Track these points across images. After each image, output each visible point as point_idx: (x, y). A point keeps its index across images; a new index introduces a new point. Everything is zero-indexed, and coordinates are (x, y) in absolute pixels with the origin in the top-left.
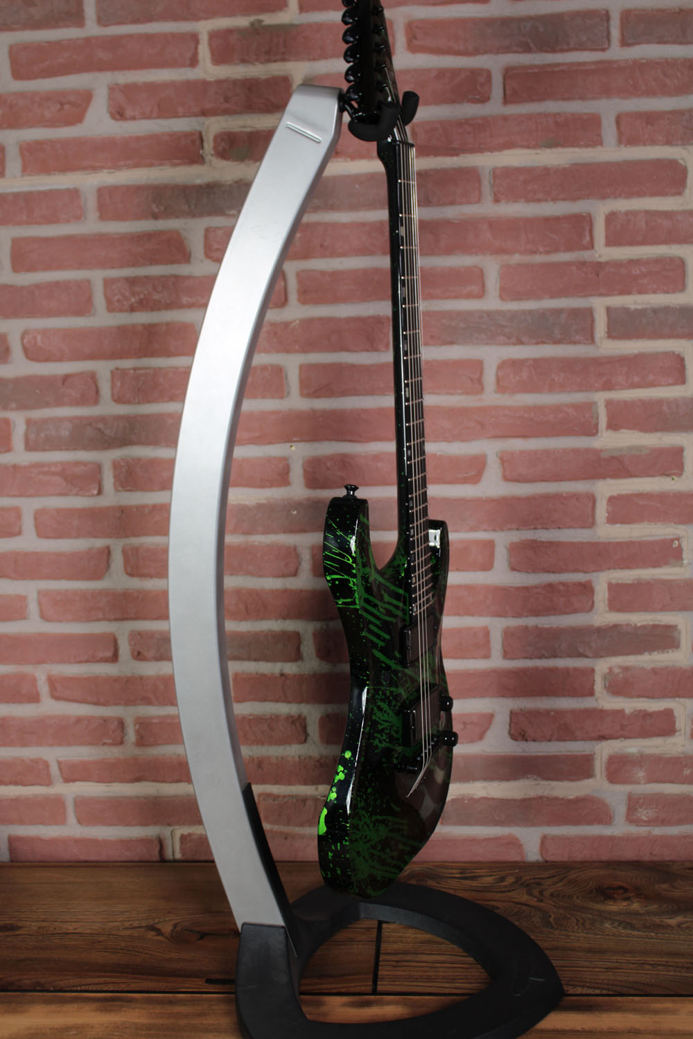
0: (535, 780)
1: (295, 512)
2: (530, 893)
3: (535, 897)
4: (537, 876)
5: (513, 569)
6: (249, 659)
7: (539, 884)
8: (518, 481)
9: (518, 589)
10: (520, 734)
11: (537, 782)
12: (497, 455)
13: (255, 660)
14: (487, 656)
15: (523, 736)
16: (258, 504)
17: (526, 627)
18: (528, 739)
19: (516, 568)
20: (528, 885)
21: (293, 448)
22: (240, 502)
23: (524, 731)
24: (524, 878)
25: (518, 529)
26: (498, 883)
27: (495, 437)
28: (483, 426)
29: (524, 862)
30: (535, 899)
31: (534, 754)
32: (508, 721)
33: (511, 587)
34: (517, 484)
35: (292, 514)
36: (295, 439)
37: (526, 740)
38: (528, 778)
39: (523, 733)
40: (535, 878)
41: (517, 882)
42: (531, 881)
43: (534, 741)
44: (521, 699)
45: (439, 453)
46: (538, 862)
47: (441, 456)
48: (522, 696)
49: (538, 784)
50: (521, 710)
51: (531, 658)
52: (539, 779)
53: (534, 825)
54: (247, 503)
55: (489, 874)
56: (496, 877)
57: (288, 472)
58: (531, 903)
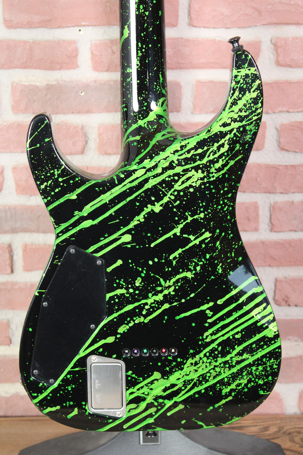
0: (296, 341)
1: (83, 94)
2: (292, 441)
3: (298, 443)
4: (297, 426)
5: (283, 149)
6: (38, 231)
7: (299, 433)
8: (290, 66)
9: (286, 166)
10: (284, 300)
11: (296, 343)
12: (271, 41)
13: (44, 232)
14: (256, 230)
15: (286, 302)
16: (48, 85)
17: (292, 202)
18: (291, 304)
19: (286, 148)
20: (290, 434)
21: (81, 32)
22: (31, 83)
23: (287, 297)
24: (285, 428)
25: (288, 112)
26: (263, 431)
27: (270, 24)
28: (259, 12)
29: (283, 414)
30: (298, 446)
31: (295, 318)
32: (273, 288)
33: (279, 166)
34: (290, 69)
35: (80, 95)
36: (83, 23)
37: (289, 305)
38: (289, 340)
39: (286, 299)
40: (295, 428)
41: (279, 431)
42: (293, 430)
43: (296, 306)
44: (285, 268)
45: (217, 39)
46: (295, 414)
47: (219, 41)
48: (286, 266)
49: (298, 345)
50: (285, 278)
51: (296, 231)
52: (299, 340)
53: (294, 381)
54: (38, 84)
55: (254, 424)
56: (261, 427)
57: (77, 55)
58: (293, 448)
